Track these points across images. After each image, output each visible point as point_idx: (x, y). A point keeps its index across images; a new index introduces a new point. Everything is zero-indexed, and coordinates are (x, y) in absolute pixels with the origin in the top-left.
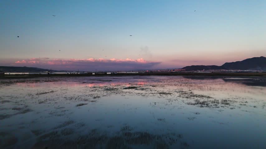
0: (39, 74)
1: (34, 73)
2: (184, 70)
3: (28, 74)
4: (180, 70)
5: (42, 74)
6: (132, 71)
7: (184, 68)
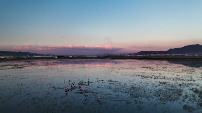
0: (21, 57)
1: (17, 57)
2: (138, 54)
3: (13, 57)
4: (135, 54)
5: (23, 57)
6: (89, 55)
7: (138, 53)
